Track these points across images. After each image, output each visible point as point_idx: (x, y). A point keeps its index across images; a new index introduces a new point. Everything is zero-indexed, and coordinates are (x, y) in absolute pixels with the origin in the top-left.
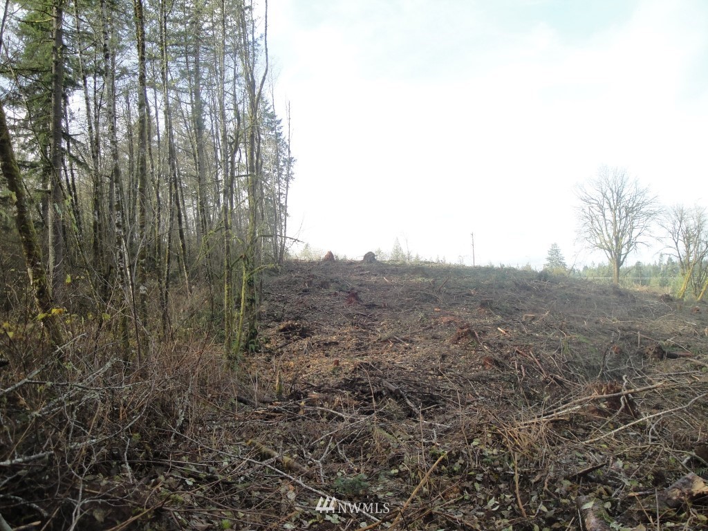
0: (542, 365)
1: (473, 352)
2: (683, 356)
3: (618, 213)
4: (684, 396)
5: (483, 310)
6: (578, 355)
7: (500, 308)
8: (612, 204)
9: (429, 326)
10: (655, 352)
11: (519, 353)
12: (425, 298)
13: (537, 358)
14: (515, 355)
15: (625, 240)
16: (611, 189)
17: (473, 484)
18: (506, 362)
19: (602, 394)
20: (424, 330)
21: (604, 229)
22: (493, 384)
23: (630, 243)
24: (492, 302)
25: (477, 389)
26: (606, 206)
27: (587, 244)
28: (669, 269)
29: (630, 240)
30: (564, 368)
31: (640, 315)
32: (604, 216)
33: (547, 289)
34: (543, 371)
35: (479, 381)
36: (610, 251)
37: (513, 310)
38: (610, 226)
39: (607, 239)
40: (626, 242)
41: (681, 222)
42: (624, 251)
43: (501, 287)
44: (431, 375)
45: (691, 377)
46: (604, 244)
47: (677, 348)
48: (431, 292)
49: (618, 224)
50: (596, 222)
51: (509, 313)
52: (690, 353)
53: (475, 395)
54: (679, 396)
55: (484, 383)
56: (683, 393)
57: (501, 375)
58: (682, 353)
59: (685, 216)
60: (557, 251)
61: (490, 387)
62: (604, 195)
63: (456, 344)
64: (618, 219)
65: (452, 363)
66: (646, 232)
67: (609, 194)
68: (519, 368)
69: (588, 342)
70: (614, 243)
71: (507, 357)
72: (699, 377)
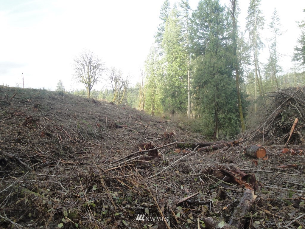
0: (69, 134)
1: (35, 130)
2: (124, 127)
3: (90, 68)
4: (127, 143)
5: (36, 109)
6: (84, 128)
7: (44, 108)
8: (88, 64)
9: (8, 118)
10: (114, 126)
11: (57, 129)
12: (3, 103)
13: (66, 131)
14: (56, 130)
15: (92, 79)
16: (87, 57)
17: (122, 222)
18: (52, 134)
19: (144, 150)
20: (6, 120)
21: (84, 74)
22: (47, 145)
23: (94, 81)
24: (40, 105)
25: (40, 148)
26: (85, 65)
27: (77, 80)
28: (106, 92)
29: (94, 80)
30: (79, 135)
31: (104, 110)
32: (84, 69)
33: (64, 100)
34: (70, 137)
35: (40, 144)
36: (86, 84)
37: (50, 109)
38: (86, 73)
39: (85, 79)
40: (93, 80)
41: (114, 74)
42: (92, 84)
43: (43, 98)
44: (13, 143)
45: (128, 135)
46: (84, 81)
47: (121, 124)
48: (6, 100)
49: (90, 73)
50: (81, 71)
51: (48, 111)
52: (126, 125)
53: (39, 152)
54: (126, 143)
55: (43, 145)
56: (127, 142)
57: (50, 140)
58: (123, 126)
59: (115, 71)
60: (61, 83)
61: (46, 146)
62: (84, 60)
63: (26, 126)
64: (89, 70)
65: (25, 136)
66: (100, 77)
67: (86, 60)
68: (59, 136)
69: (86, 122)
70: (88, 80)
71: (52, 131)
72: (132, 135)
